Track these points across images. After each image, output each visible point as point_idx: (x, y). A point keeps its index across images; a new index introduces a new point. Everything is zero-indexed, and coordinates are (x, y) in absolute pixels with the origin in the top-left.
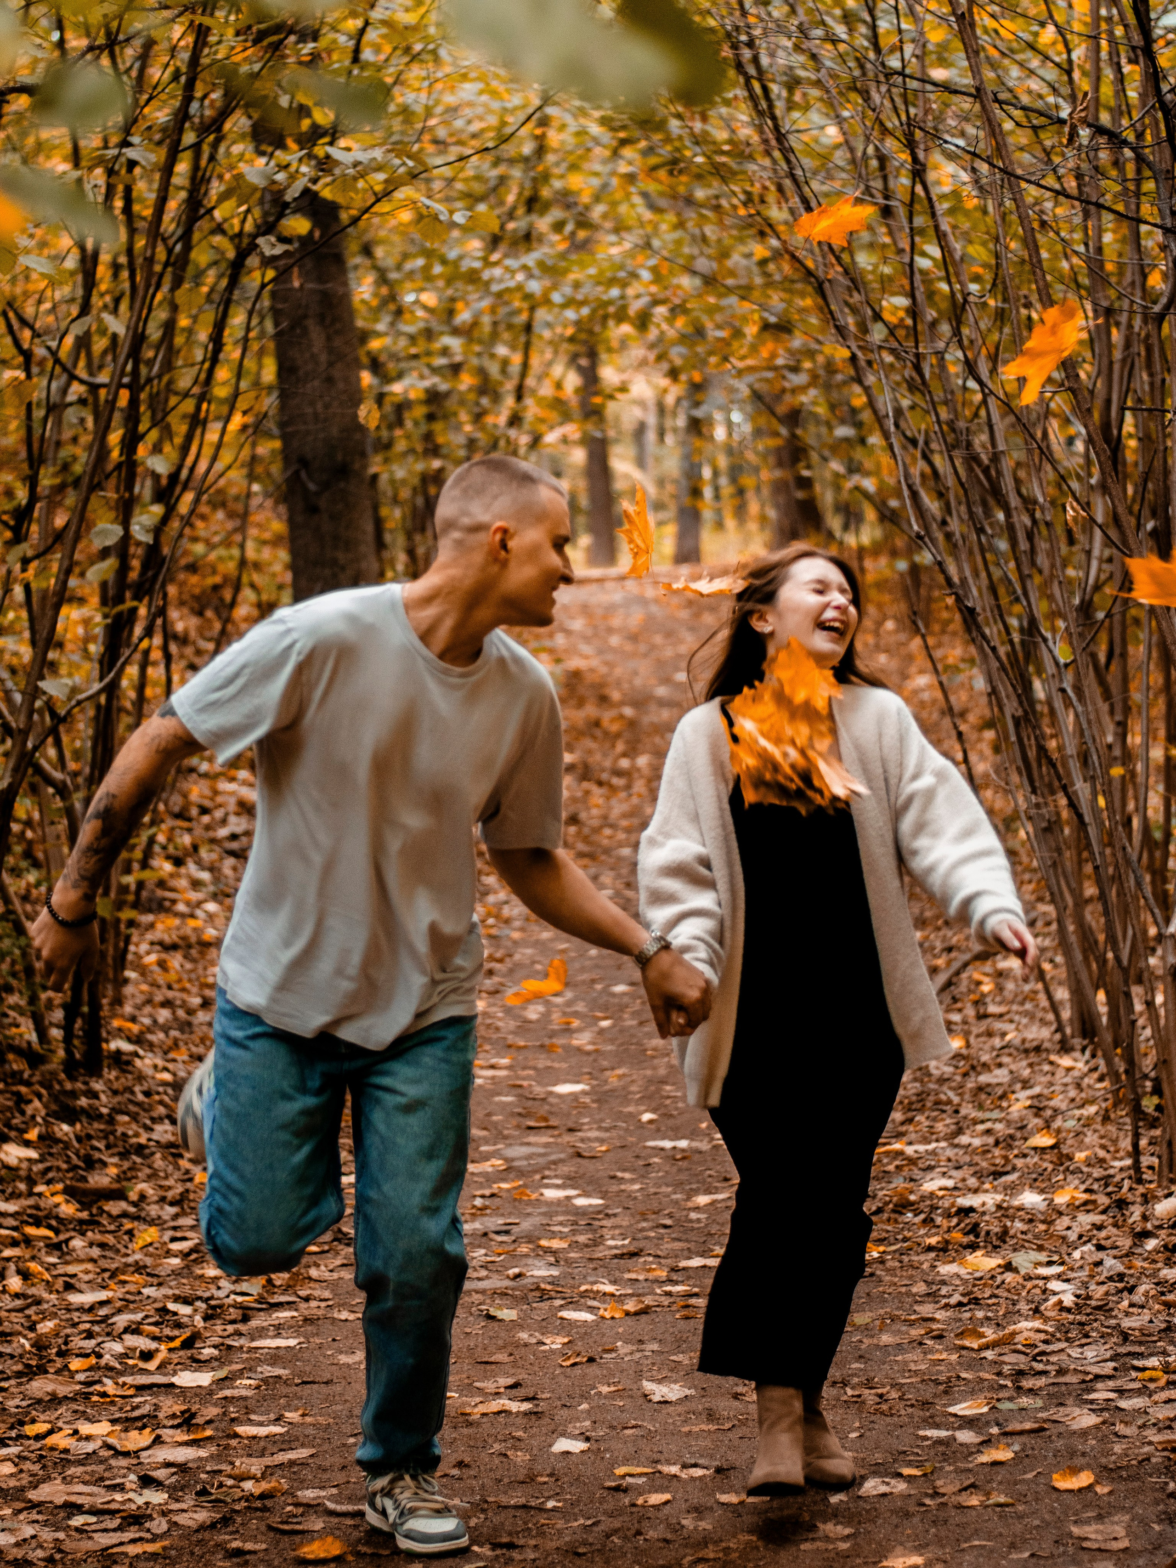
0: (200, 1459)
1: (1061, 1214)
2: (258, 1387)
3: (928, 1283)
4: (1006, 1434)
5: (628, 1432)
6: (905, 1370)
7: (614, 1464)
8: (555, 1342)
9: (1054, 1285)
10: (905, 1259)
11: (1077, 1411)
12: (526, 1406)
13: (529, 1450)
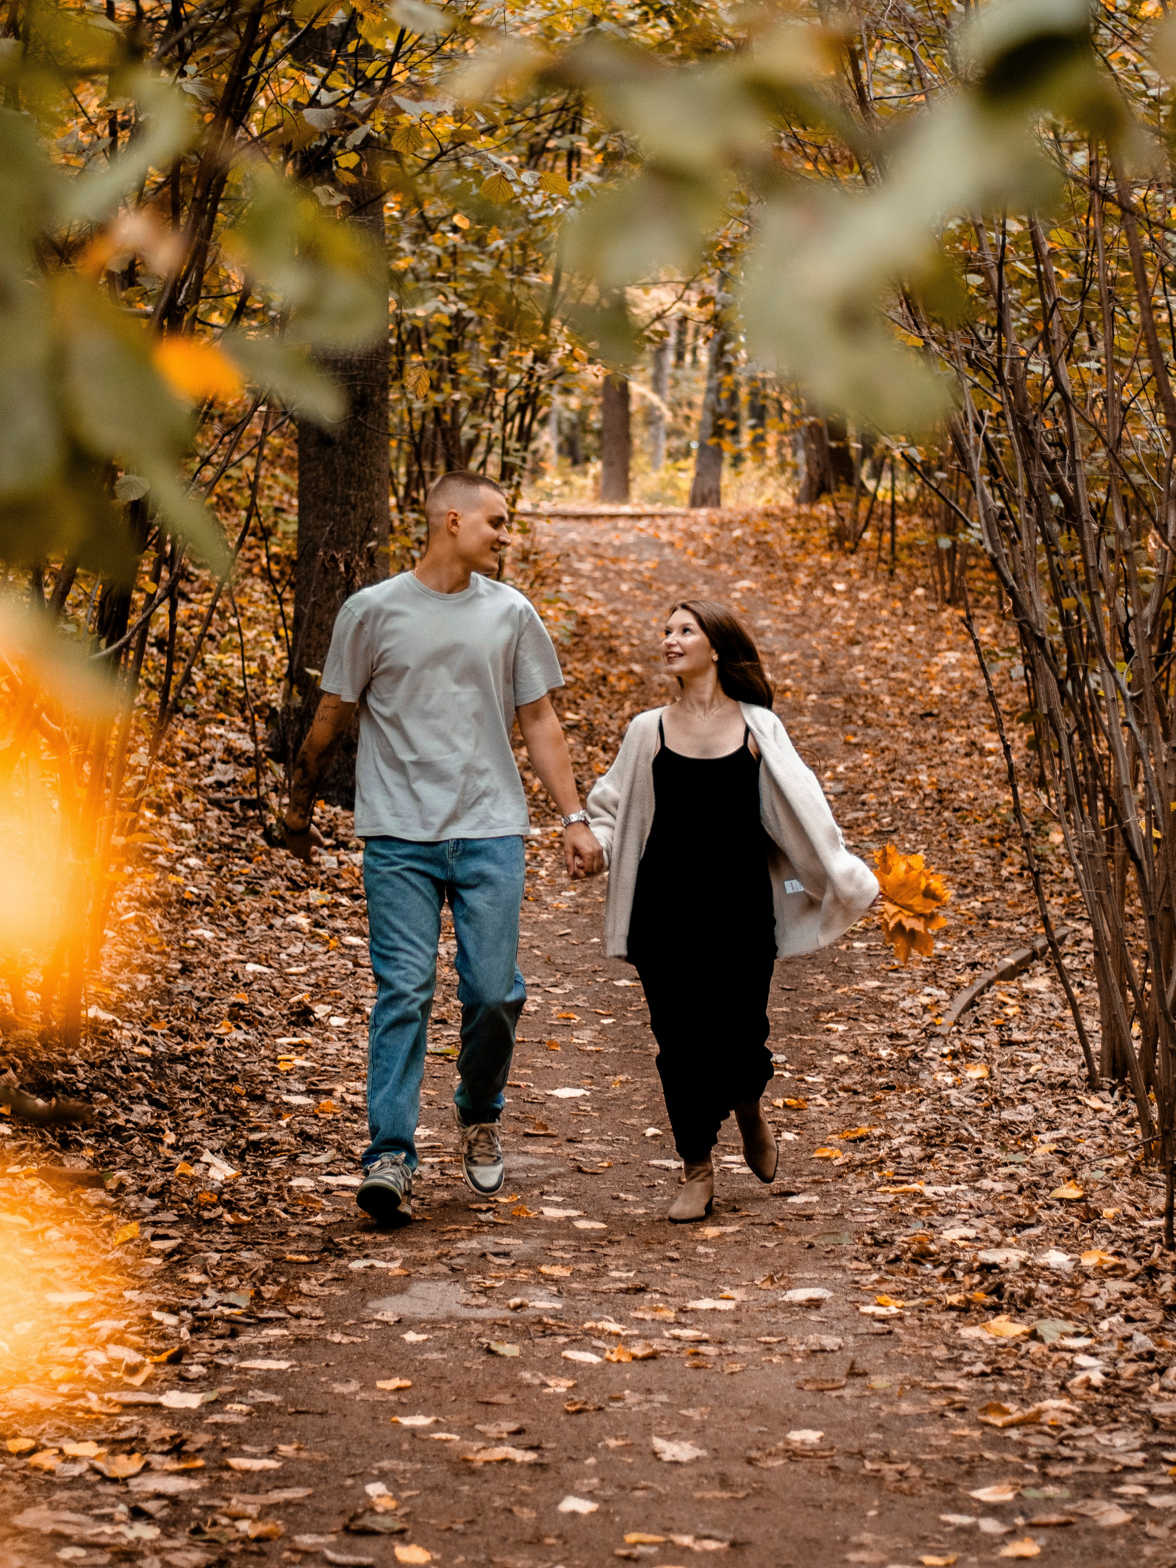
0: (191, 1492)
1: (1087, 1277)
2: (249, 1414)
3: (950, 1347)
4: (1032, 1526)
5: (639, 1494)
6: (926, 1445)
7: (624, 1529)
8: (560, 1385)
9: (1082, 1360)
10: (925, 1316)
11: (1105, 1506)
12: (531, 1456)
13: (535, 1507)
